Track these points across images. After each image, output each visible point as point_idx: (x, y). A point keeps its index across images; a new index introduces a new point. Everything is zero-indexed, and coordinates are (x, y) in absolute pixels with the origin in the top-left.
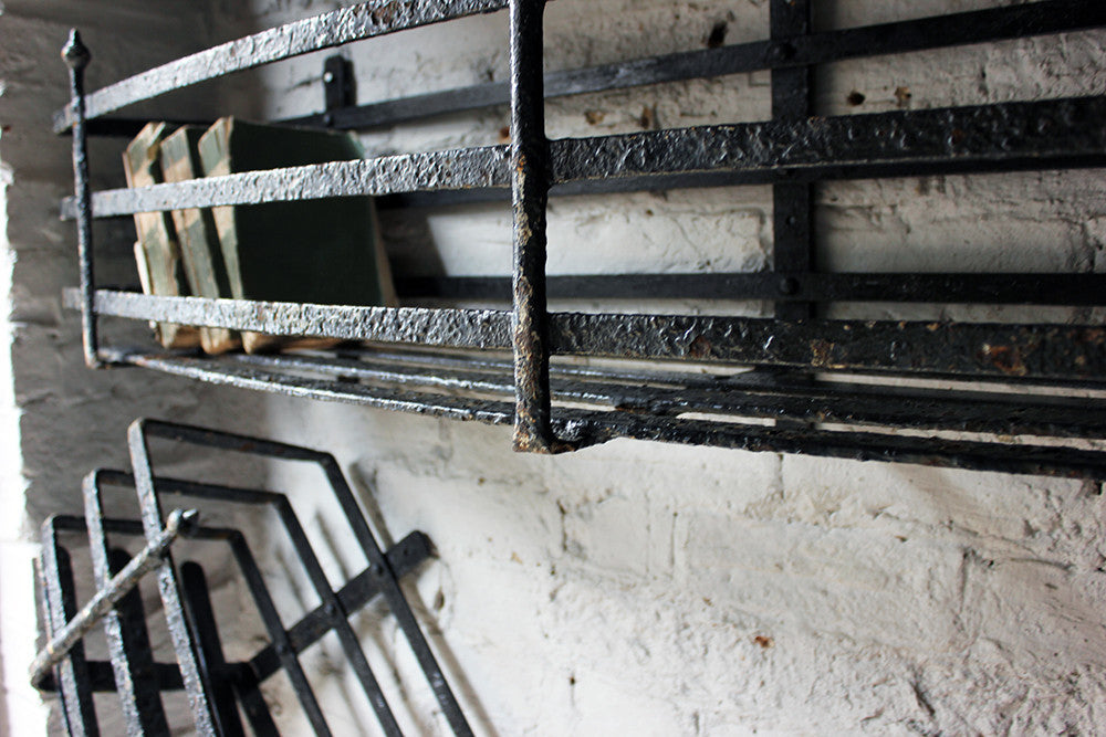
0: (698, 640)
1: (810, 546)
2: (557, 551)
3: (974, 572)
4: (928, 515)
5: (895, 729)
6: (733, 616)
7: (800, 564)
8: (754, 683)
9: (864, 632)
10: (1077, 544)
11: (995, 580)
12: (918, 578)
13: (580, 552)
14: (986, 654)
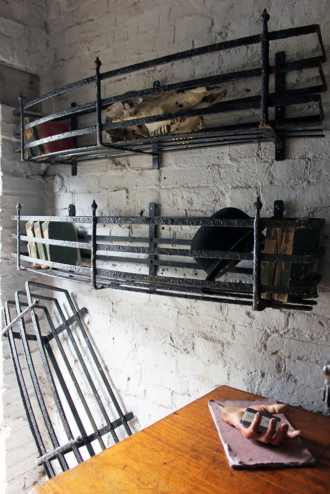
0: (136, 329)
1: (155, 311)
2: (111, 312)
3: (179, 315)
4: (173, 305)
5: (167, 345)
6: (142, 324)
7: (153, 314)
8: (145, 337)
9: (163, 327)
10: (194, 310)
11: (182, 317)
12: (171, 317)
13: (116, 312)
14: (181, 331)
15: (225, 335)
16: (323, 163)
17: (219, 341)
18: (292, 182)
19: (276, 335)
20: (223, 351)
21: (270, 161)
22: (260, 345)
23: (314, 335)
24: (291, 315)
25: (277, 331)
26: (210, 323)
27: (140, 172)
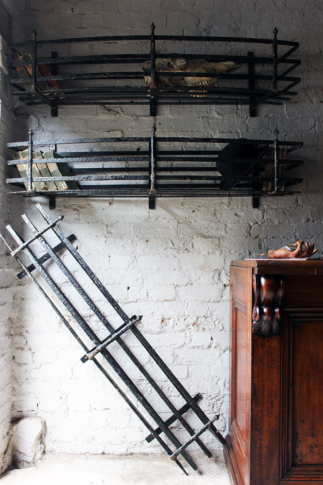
0: (135, 243)
1: (154, 225)
3: (179, 225)
4: (172, 218)
5: (169, 249)
6: (142, 238)
7: (153, 228)
8: (146, 248)
9: (164, 236)
10: (192, 219)
11: (182, 225)
12: (171, 227)
13: (111, 233)
14: (181, 235)
15: (219, 232)
16: (279, 120)
17: (216, 237)
18: (261, 130)
19: (257, 225)
20: (220, 243)
21: (245, 117)
22: (246, 234)
23: (281, 221)
24: (265, 211)
25: (257, 223)
26: (206, 226)
27: (135, 118)
